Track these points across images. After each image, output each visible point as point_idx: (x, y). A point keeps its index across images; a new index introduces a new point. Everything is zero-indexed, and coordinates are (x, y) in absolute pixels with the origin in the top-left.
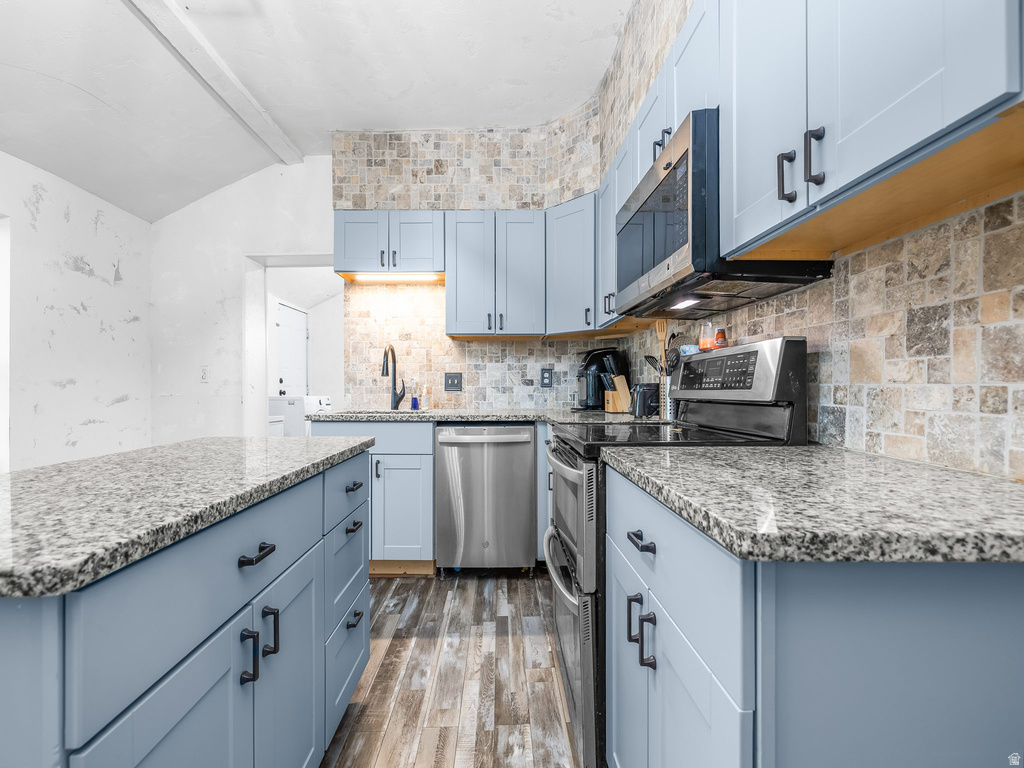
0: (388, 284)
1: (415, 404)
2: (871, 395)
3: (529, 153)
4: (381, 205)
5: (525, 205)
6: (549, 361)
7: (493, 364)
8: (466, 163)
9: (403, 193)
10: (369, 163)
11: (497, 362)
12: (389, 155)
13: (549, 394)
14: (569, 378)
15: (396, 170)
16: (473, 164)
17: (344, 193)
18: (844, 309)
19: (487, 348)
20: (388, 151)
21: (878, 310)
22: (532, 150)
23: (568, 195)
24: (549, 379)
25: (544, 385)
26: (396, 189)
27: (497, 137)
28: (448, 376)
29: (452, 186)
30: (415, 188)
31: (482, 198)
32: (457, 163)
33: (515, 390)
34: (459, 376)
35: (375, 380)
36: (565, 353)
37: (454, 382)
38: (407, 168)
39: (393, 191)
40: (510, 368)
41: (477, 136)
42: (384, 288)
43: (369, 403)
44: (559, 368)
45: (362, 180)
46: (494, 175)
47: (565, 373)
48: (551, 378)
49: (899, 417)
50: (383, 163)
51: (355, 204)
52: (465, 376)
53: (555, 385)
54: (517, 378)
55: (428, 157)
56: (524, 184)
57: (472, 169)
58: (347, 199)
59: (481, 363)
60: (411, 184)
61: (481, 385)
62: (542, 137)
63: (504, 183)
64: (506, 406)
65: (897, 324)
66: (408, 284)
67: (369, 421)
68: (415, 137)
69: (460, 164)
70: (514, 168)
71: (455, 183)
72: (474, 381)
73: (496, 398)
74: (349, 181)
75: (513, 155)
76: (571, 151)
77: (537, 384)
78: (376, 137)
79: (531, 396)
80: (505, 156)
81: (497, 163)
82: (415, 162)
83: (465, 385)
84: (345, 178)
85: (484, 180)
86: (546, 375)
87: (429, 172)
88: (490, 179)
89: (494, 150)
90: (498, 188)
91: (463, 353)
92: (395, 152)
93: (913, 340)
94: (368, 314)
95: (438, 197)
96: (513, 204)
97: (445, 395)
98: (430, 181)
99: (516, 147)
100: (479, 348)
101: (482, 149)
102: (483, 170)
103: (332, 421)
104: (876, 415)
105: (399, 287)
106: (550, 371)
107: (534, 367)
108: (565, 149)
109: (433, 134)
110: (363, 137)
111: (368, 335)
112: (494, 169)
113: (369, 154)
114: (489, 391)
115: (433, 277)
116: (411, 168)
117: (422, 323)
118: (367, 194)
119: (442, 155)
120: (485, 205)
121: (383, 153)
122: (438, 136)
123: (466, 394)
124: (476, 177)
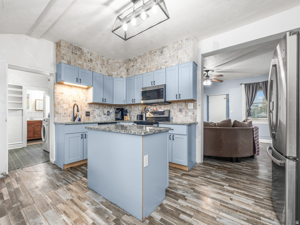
0: (69, 86)
1: (80, 120)
2: (176, 116)
3: (110, 64)
4: (75, 65)
5: (109, 75)
6: (109, 109)
7: (97, 110)
8: (97, 62)
9: (82, 64)
10: (72, 53)
11: (98, 109)
12: (79, 53)
13: (109, 117)
14: (112, 113)
15: (80, 57)
16: (99, 62)
17: (64, 58)
18: (173, 108)
19: (96, 106)
20: (78, 52)
21: (176, 108)
22: (111, 64)
23: (119, 76)
24: (109, 114)
25: (108, 115)
26: (80, 62)
27: (104, 58)
28: (87, 112)
29: (94, 66)
30: (85, 64)
31: (101, 71)
32: (95, 61)
33: (102, 116)
34: (89, 112)
35: (65, 113)
36: (112, 108)
37: (88, 114)
38: (83, 58)
39: (79, 63)
40: (101, 111)
41: (100, 56)
42: (68, 87)
43: (63, 120)
44: (111, 111)
45: (70, 57)
46: (103, 67)
47: (112, 112)
48: (109, 113)
49: (178, 118)
50: (76, 54)
51: (68, 63)
52: (91, 113)
53: (110, 115)
54: (102, 113)
55: (88, 57)
56: (109, 71)
57: (99, 64)
58: (65, 61)
59: (94, 109)
60: (84, 62)
61: (94, 115)
62: (112, 62)
63: (105, 69)
64: (100, 120)
65: (178, 109)
66: (75, 87)
67: (84, 124)
68: (85, 51)
69: (96, 62)
70: (107, 67)
71: (95, 66)
72: (93, 114)
73: (98, 118)
74: (66, 56)
75: (107, 64)
76: (120, 68)
77: (106, 115)
78: (75, 46)
79: (105, 117)
80: (105, 63)
81: (104, 64)
82: (85, 57)
83: (91, 115)
84: (65, 54)
85: (101, 67)
86: (108, 113)
87: (89, 61)
88: (102, 67)
89: (103, 61)
90: (104, 70)
91: (90, 107)
92: (80, 52)
93: (180, 111)
94: (63, 93)
95: (91, 68)
96: (107, 74)
97: (86, 117)
98: (89, 63)
99: (108, 62)
100: (94, 106)
101: (100, 60)
102: (101, 65)
103: (73, 124)
104: (176, 118)
105: (73, 87)
106: (109, 112)
107: (106, 111)
108: (118, 67)
109: (90, 52)
110: (70, 45)
111: (63, 100)
112: (103, 65)
113: (73, 50)
114: (96, 116)
115: (86, 87)
116: (84, 58)
117: (79, 98)
118: (71, 61)
119: (92, 58)
120: (101, 73)
121: (77, 52)
122: (91, 53)
123: (91, 117)
124: (99, 66)
